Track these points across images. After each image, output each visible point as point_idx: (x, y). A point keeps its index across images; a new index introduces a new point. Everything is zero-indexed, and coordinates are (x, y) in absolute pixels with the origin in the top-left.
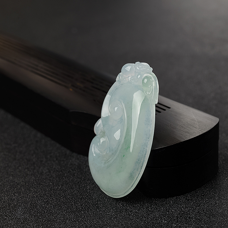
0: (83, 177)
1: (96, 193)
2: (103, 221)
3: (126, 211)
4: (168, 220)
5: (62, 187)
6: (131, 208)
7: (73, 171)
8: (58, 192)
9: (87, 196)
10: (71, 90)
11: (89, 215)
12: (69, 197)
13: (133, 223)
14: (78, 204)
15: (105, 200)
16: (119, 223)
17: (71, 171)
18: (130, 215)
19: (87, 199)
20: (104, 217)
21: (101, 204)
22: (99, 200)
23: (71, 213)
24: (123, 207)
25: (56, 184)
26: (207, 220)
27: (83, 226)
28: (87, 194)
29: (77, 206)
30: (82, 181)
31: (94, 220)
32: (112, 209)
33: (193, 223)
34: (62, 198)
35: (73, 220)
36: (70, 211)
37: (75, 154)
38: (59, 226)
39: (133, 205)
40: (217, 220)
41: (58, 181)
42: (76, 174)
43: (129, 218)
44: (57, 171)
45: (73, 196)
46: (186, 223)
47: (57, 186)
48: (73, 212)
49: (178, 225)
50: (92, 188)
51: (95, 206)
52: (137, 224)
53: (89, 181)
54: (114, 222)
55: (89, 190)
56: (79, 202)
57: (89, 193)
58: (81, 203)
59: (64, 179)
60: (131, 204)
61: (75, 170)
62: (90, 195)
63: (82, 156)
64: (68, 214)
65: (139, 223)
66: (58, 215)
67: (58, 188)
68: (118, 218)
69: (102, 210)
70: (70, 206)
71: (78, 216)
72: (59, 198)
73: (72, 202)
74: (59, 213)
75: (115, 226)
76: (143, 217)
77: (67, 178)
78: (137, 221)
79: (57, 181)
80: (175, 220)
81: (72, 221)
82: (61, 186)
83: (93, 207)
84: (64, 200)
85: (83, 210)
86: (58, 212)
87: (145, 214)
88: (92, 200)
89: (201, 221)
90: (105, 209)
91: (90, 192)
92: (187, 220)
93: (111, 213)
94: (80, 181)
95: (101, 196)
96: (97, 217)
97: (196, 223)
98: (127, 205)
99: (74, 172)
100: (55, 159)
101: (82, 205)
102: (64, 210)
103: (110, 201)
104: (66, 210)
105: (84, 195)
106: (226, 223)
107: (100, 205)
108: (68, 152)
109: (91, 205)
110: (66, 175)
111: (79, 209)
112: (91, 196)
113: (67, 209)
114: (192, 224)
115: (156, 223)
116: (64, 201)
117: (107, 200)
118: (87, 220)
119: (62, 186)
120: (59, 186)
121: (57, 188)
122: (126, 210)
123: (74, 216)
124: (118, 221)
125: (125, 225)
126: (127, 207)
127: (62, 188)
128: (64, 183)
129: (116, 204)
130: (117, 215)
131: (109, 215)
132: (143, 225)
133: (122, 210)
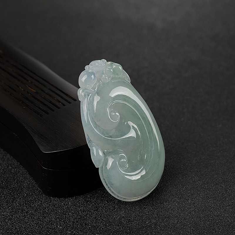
3: (23, 211)
4: (64, 225)
6: (27, 208)
13: (27, 227)
16: (13, 226)
18: (25, 217)
24: (19, 207)
26: (103, 229)
40: (113, 229)
43: (24, 221)
46: (81, 231)
49: (73, 232)
52: (32, 228)
54: (8, 225)
60: (28, 203)
65: (34, 227)
68: (13, 219)
75: (9, 230)
76: (38, 220)
78: (31, 224)
80: (70, 225)
87: (41, 216)
89: (96, 229)
92: (83, 226)
93: (6, 213)
97: (91, 231)
103: (6, 198)
114: (87, 232)
115: (51, 229)
117: (4, 197)
122: (22, 210)
124: (12, 224)
125: (19, 228)
126: (23, 206)
129: (12, 202)
130: (12, 216)
131: (4, 215)
132: (37, 230)
133: (18, 211)
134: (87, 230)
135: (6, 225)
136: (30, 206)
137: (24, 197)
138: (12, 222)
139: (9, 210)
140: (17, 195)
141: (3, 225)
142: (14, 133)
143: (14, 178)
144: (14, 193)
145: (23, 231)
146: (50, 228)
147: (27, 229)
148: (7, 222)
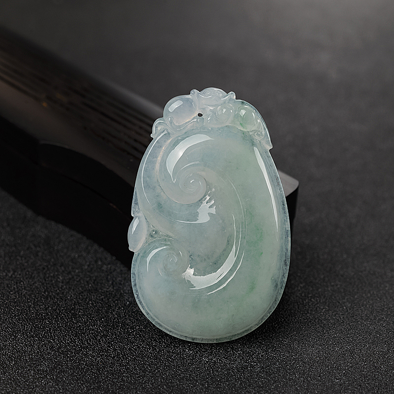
0: (53, 260)
1: (73, 290)
2: (82, 341)
3: (124, 326)
4: (195, 349)
5: (14, 274)
6: (132, 322)
7: (36, 246)
8: (7, 282)
9: (58, 294)
10: (45, 104)
11: (58, 327)
12: (24, 292)
13: (134, 349)
14: (40, 306)
15: (88, 303)
16: (109, 347)
17: (33, 247)
18: (130, 335)
19: (57, 299)
20: (84, 334)
21: (80, 309)
22: (78, 302)
23: (27, 321)
24: (118, 319)
25: (3, 268)
26: (262, 356)
27: (45, 346)
28: (56, 290)
29: (37, 310)
30: (49, 266)
31: (66, 337)
32: (100, 321)
33: (239, 358)
34: (12, 294)
35: (30, 333)
36: (25, 317)
37: (41, 219)
38: (3, 344)
39: (136, 317)
40: (280, 356)
41: (8, 262)
42: (40, 254)
43: (128, 339)
44: (7, 244)
45: (32, 291)
46: (227, 358)
47: (6, 271)
48: (30, 319)
49: (212, 360)
50: (68, 280)
51: (70, 312)
52: (141, 351)
53: (63, 268)
54: (101, 344)
55: (62, 283)
56: (41, 302)
57: (61, 288)
58: (45, 306)
59: (18, 259)
60: (132, 315)
61: (40, 247)
62: (63, 293)
63: (53, 223)
64: (21, 323)
65: (145, 350)
66: (4, 323)
67: (6, 275)
68: (109, 337)
69: (82, 320)
70: (26, 309)
71: (38, 328)
72: (8, 294)
73: (29, 302)
74: (6, 319)
75: (103, 352)
76: (152, 340)
77: (23, 259)
78: (141, 345)
79: (6, 262)
80: (207, 350)
81: (27, 335)
82: (12, 273)
83: (66, 314)
84: (16, 297)
85: (49, 318)
86: (4, 317)
87: (156, 335)
88: (65, 301)
89: (252, 356)
90: (87, 320)
91: (62, 286)
92: (229, 352)
93: (97, 326)
94: (47, 266)
95: (82, 296)
96: (72, 332)
97: (243, 358)
98: (125, 316)
99: (38, 249)
100: (5, 224)
101: (46, 309)
102: (15, 315)
103: (96, 306)
104: (19, 316)
105: (52, 292)
106: (294, 363)
107: (79, 312)
108: (30, 214)
109: (63, 310)
110: (22, 253)
111: (42, 315)
112: (65, 294)
113: (21, 313)
114: (236, 360)
115: (174, 353)
116: (15, 299)
117: (92, 304)
118: (55, 337)
119: (14, 272)
120: (9, 271)
121: (4, 274)
122: (124, 324)
123: (32, 327)
124: (109, 343)
126: (125, 319)
127: (13, 276)
128: (19, 267)
129: (107, 312)
130: (108, 332)
131: (93, 330)
132: (151, 353)
133: (116, 325)
134: (235, 357)
135: (97, 345)
136: (137, 320)
137: (125, 305)
138: (108, 340)
139: (102, 322)
140: (114, 302)
141: (93, 343)
142: (111, 204)
143: (107, 278)
144: (108, 300)
145: (127, 355)
146: (172, 353)
147: (134, 352)
148: (99, 339)
